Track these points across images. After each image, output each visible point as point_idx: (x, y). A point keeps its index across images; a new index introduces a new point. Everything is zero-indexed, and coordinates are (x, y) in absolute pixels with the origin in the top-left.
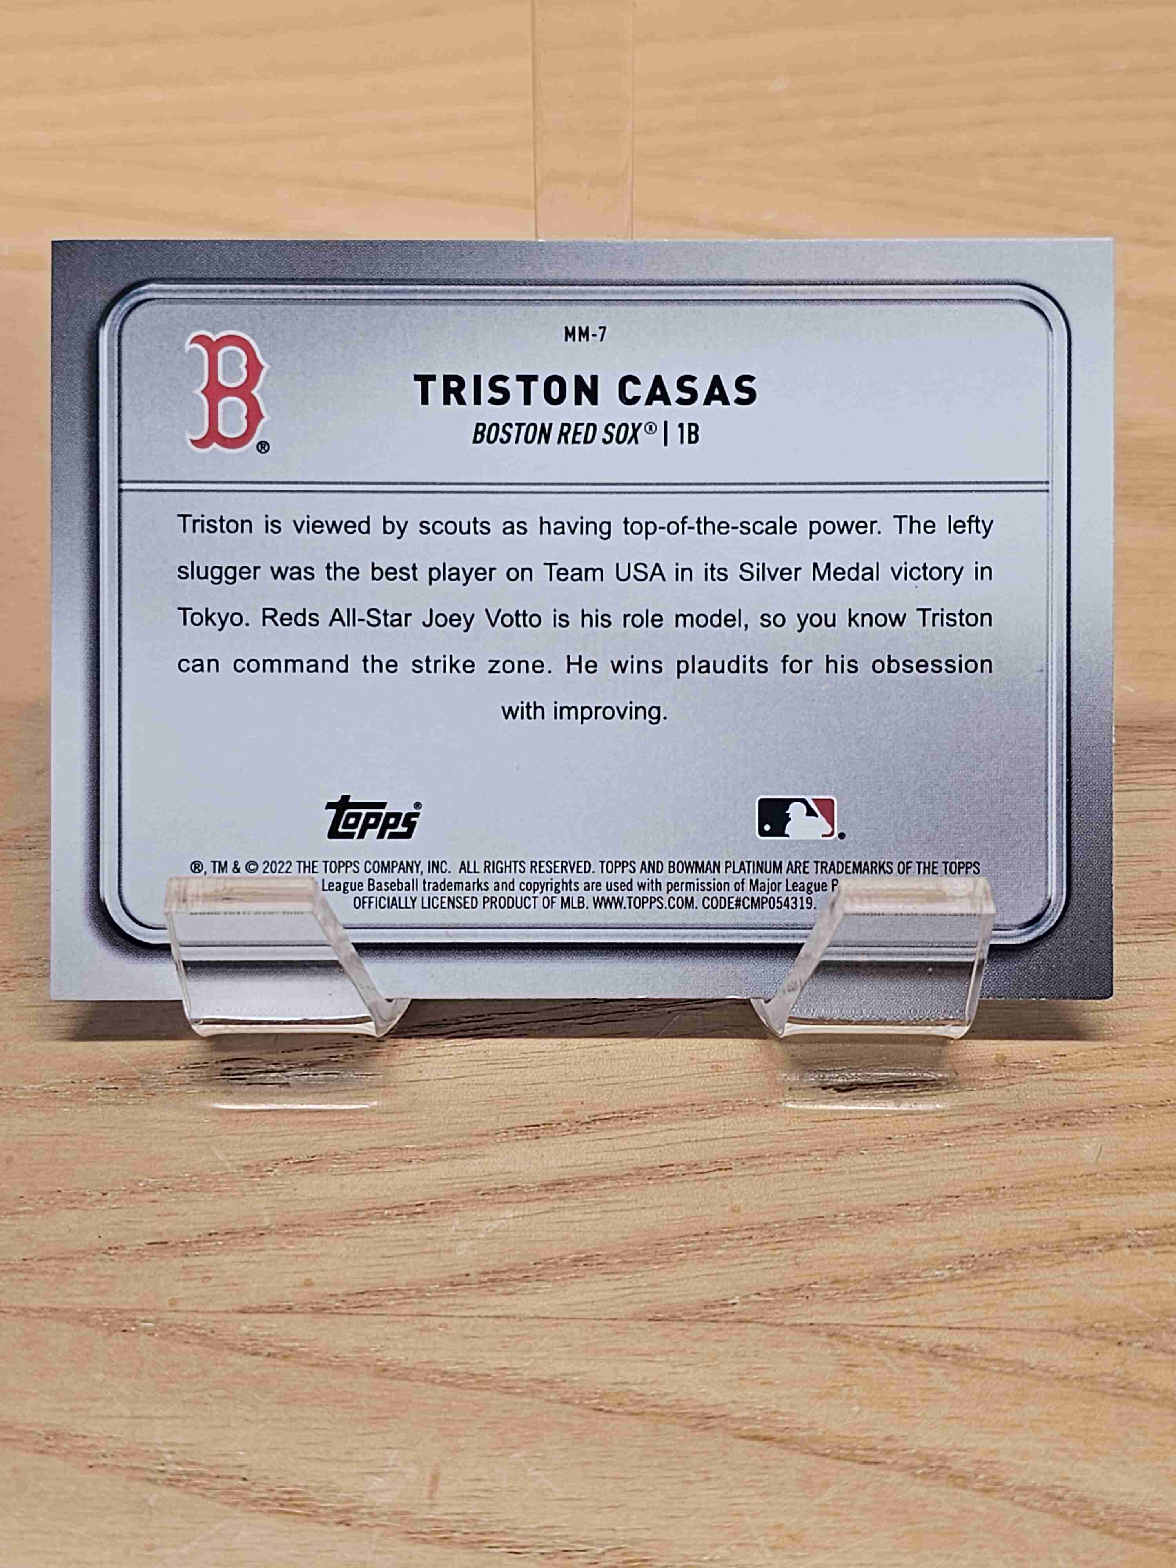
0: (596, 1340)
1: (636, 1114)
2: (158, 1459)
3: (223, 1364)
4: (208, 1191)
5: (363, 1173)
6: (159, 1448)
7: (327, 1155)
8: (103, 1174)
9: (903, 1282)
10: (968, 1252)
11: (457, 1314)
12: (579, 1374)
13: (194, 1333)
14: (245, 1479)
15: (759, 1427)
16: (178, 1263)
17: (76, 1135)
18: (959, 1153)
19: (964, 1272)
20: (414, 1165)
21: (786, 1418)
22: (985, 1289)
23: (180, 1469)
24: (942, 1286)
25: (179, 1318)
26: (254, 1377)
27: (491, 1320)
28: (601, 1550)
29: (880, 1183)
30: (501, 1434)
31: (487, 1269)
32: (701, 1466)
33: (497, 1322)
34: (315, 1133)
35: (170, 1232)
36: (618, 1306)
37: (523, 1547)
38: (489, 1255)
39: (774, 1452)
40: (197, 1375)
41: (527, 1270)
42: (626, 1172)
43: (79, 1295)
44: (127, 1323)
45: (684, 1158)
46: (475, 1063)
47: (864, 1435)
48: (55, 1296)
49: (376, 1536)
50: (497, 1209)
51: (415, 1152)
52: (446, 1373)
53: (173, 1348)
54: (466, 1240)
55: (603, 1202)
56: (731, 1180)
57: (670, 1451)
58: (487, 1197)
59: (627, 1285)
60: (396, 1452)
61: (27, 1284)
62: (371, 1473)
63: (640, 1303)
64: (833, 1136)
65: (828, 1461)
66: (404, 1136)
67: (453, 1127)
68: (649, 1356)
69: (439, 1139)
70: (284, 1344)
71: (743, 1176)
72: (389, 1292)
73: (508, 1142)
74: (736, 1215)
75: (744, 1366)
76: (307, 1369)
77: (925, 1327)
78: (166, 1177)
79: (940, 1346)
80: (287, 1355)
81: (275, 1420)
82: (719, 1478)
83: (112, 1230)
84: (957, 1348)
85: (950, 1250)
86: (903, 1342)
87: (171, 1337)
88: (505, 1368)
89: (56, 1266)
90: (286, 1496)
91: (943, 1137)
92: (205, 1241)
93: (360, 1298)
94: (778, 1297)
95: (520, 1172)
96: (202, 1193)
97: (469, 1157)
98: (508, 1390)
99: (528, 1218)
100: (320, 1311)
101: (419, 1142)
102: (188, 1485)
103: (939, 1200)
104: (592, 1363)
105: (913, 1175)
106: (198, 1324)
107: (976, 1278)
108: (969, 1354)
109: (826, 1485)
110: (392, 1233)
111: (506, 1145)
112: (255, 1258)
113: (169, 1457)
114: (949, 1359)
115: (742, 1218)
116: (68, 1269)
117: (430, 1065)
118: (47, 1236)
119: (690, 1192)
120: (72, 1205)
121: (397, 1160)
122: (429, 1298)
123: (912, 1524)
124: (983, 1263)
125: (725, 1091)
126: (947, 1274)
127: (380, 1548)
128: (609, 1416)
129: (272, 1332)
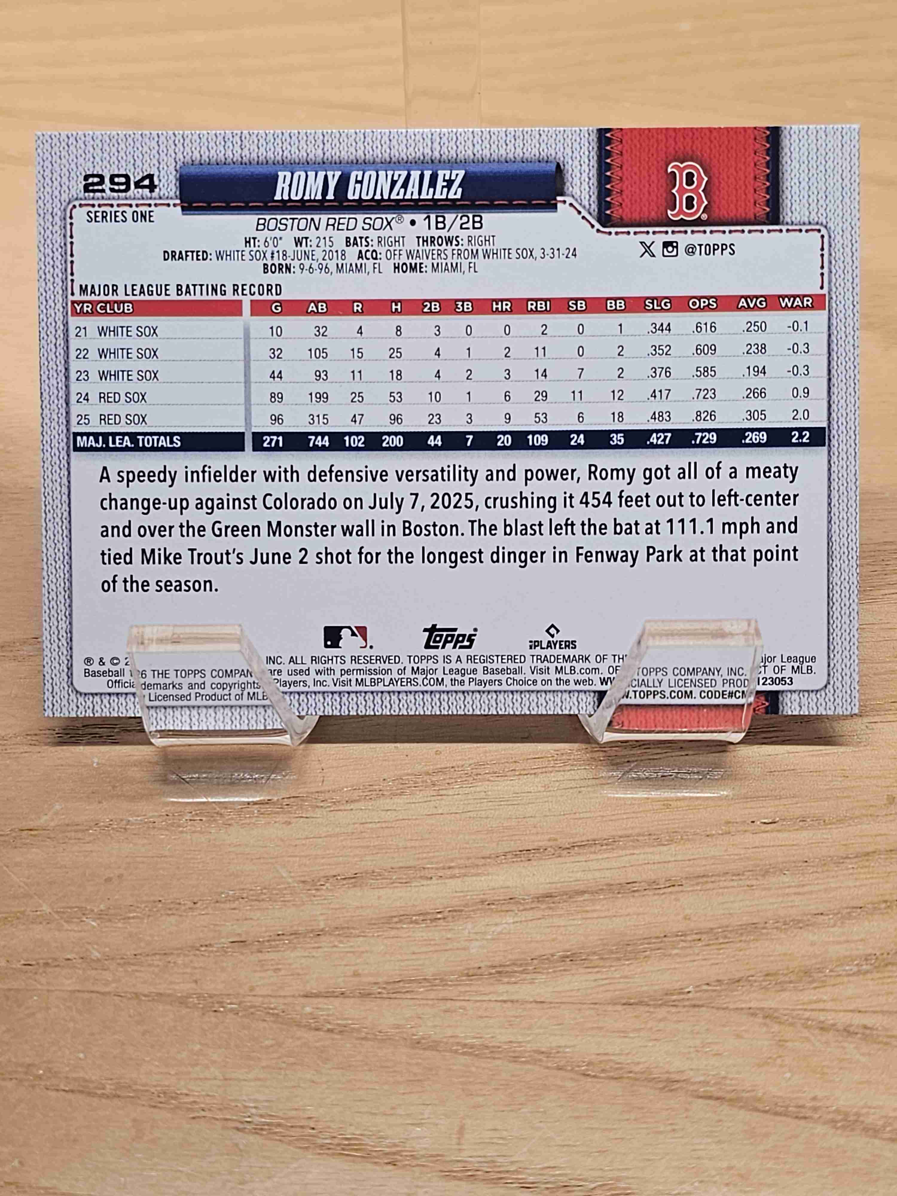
0: (582, 1020)
1: (605, 842)
2: (246, 1113)
3: (292, 1037)
4: (275, 901)
5: (395, 887)
6: (247, 1104)
7: (367, 873)
8: (193, 887)
9: (820, 975)
10: (870, 951)
11: (472, 998)
12: (569, 1047)
13: (269, 1013)
14: (313, 1129)
15: (712, 1089)
16: (255, 958)
17: (171, 857)
18: (860, 873)
19: (869, 967)
20: (434, 881)
21: (733, 1082)
22: (885, 981)
23: (263, 1120)
24: (851, 978)
25: (258, 1001)
26: (317, 1048)
27: (499, 1004)
28: (593, 1186)
29: (800, 897)
30: (511, 1094)
31: (495, 964)
32: (668, 1120)
33: (505, 1005)
34: (355, 856)
35: (247, 933)
36: (598, 993)
37: (533, 1183)
38: (496, 952)
39: (725, 1109)
40: (272, 1046)
41: (527, 964)
42: (601, 887)
43: (179, 983)
44: (216, 1005)
45: (644, 876)
46: (479, 801)
47: (795, 1095)
48: (160, 984)
49: (417, 1174)
50: (500, 916)
51: (433, 871)
52: (466, 1045)
53: (254, 1026)
54: (477, 940)
55: (584, 911)
56: (682, 894)
57: (642, 1108)
58: (493, 907)
59: (604, 977)
60: (430, 1107)
61: (137, 974)
62: (412, 1124)
63: (615, 991)
64: (761, 860)
65: (767, 1116)
66: (426, 858)
67: (463, 851)
68: (623, 1033)
69: (452, 860)
70: (339, 1022)
71: (693, 891)
72: (419, 982)
73: (506, 863)
74: (688, 922)
75: (698, 1042)
76: (358, 1042)
77: (840, 1011)
78: (243, 889)
79: (852, 1025)
80: (342, 1030)
81: (335, 1082)
82: (683, 1129)
83: (202, 931)
84: (865, 1027)
85: (858, 949)
86: (823, 1022)
87: (252, 1016)
88: (511, 1042)
89: (160, 960)
90: (347, 1142)
91: (848, 861)
92: (274, 941)
93: (397, 986)
94: (723, 987)
95: (516, 887)
96: (271, 903)
97: (477, 875)
98: (515, 1059)
99: (525, 924)
100: (366, 995)
101: (437, 863)
102: (270, 1133)
103: (846, 911)
104: (579, 1038)
105: (826, 890)
106: (272, 1006)
107: (878, 972)
108: (875, 1032)
109: (767, 1135)
110: (420, 934)
111: (505, 865)
112: (314, 954)
113: (254, 1111)
114: (859, 1036)
115: (692, 925)
116: (169, 962)
117: (443, 802)
118: (152, 936)
119: (650, 904)
120: (170, 912)
121: (421, 877)
122: (451, 986)
123: (836, 1166)
124: (884, 960)
125: (675, 823)
126: (855, 969)
127: (420, 1184)
128: (596, 1080)
129: (331, 1012)
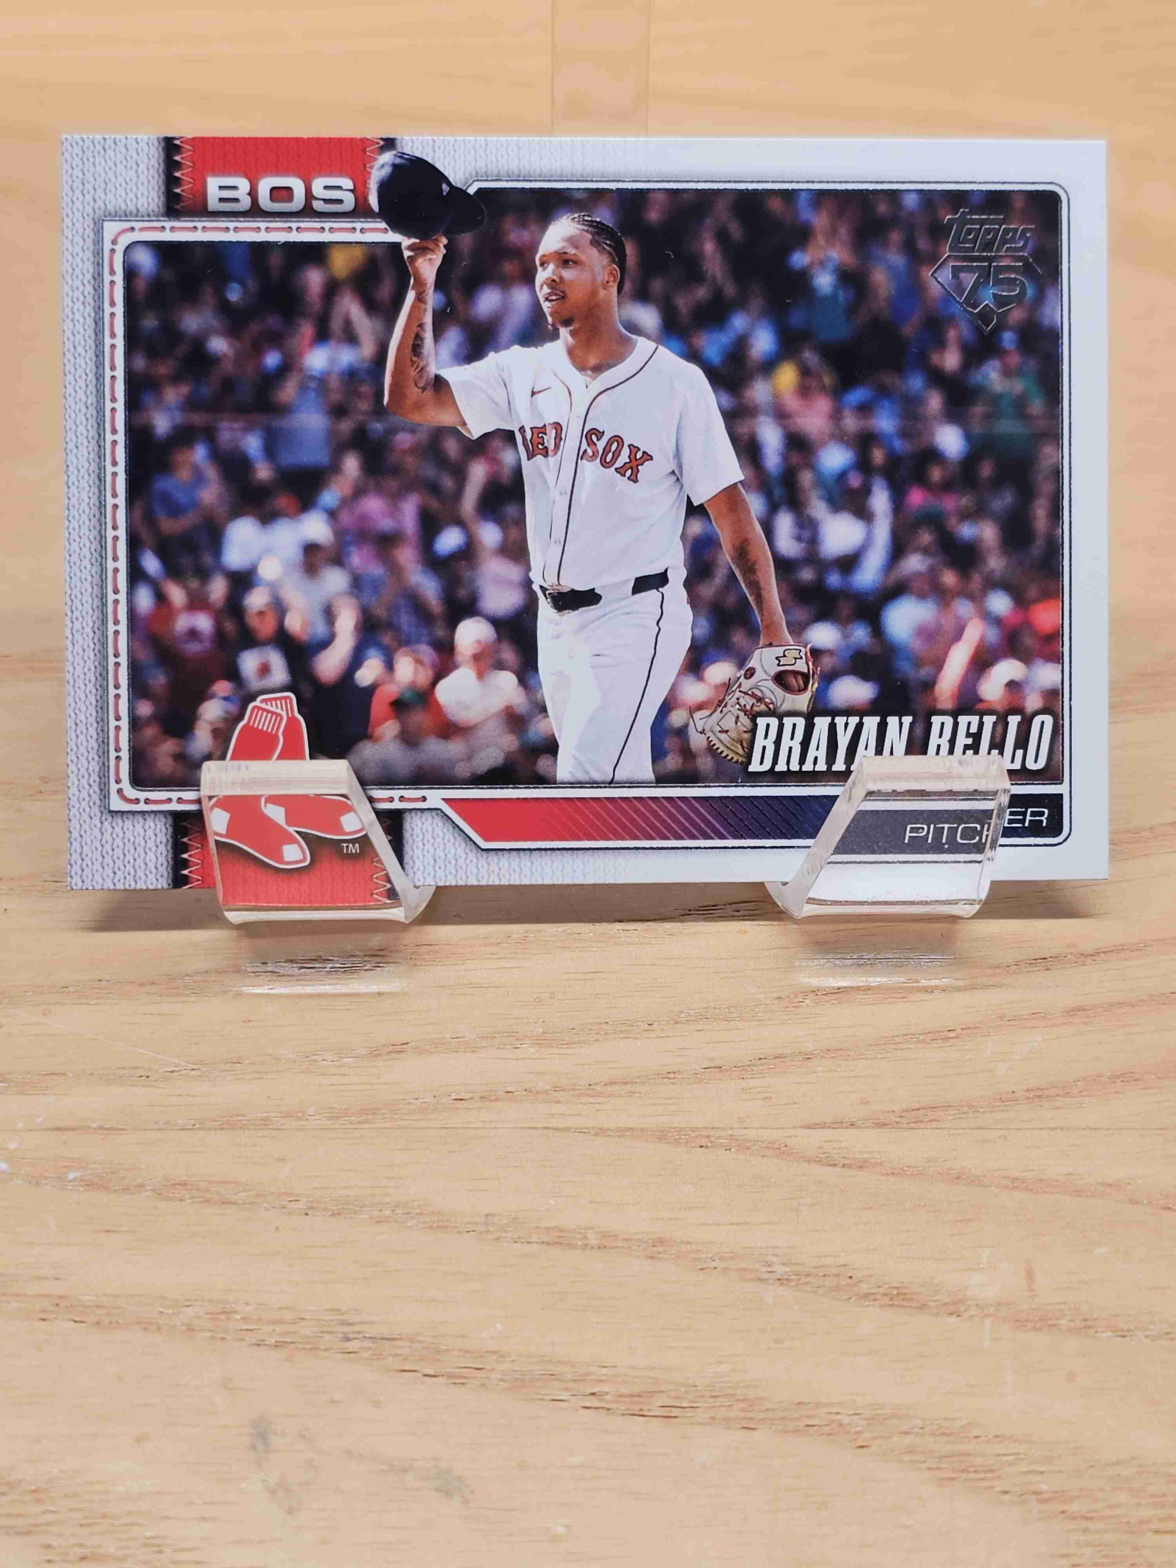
0: (1149, 1147)
1: (1135, 947)
2: (766, 1262)
4: (748, 1020)
6: (763, 1251)
8: (644, 1006)
11: (1013, 1126)
12: (1140, 1178)
13: (768, 1147)
14: (851, 1277)
16: (736, 1085)
23: (788, 1270)
25: (751, 1134)
26: (836, 1186)
27: (1046, 1132)
30: (1081, 1232)
31: (1030, 1087)
33: (1052, 1133)
35: (722, 1057)
36: (1163, 1117)
37: (1128, 1331)
38: (1029, 1073)
41: (1070, 1087)
42: (1141, 998)
43: (652, 1116)
44: (702, 1140)
48: (627, 1117)
49: (987, 1325)
50: (1027, 1033)
52: (1016, 1179)
53: (752, 1161)
54: (1003, 1061)
55: (1126, 1026)
58: (1015, 1023)
59: (1167, 1098)
60: (987, 1250)
61: (598, 1107)
62: (970, 1269)
70: (856, 1156)
72: (944, 1108)
73: (1020, 973)
76: (883, 1178)
78: (706, 1008)
80: (863, 1165)
81: (866, 1224)
83: (665, 1056)
87: (748, 1152)
89: (622, 1090)
90: (894, 1292)
92: (756, 1065)
93: (918, 1114)
95: (1038, 1000)
96: (743, 1022)
98: (1078, 1193)
99: (1057, 1041)
100: (883, 1125)
102: (797, 1285)
104: (1150, 1168)
106: (770, 1140)
110: (932, 1055)
111: (1020, 976)
112: (808, 1080)
113: (775, 1259)
116: (633, 1092)
120: (622, 1035)
122: (983, 1112)
127: (994, 1336)
129: (843, 1145)
